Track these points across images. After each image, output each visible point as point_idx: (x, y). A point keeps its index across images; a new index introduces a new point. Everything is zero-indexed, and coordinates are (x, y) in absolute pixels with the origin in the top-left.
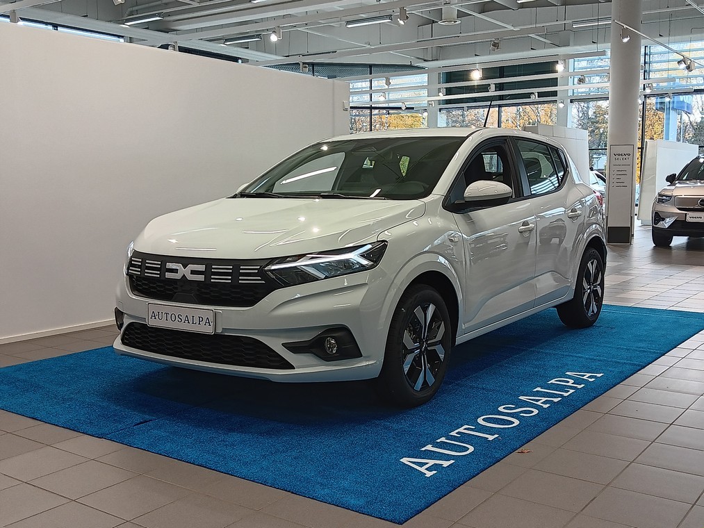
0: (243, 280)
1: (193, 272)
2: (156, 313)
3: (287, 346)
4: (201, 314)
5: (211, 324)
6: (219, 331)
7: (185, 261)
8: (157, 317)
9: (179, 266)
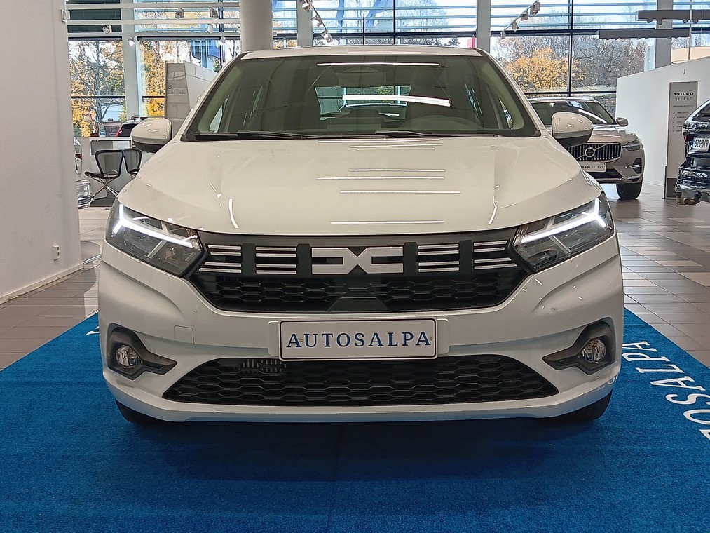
0: (480, 266)
1: (376, 260)
2: (301, 337)
3: (551, 361)
4: (407, 327)
5: (431, 342)
6: (445, 352)
7: (357, 243)
8: (303, 344)
9: (343, 252)
